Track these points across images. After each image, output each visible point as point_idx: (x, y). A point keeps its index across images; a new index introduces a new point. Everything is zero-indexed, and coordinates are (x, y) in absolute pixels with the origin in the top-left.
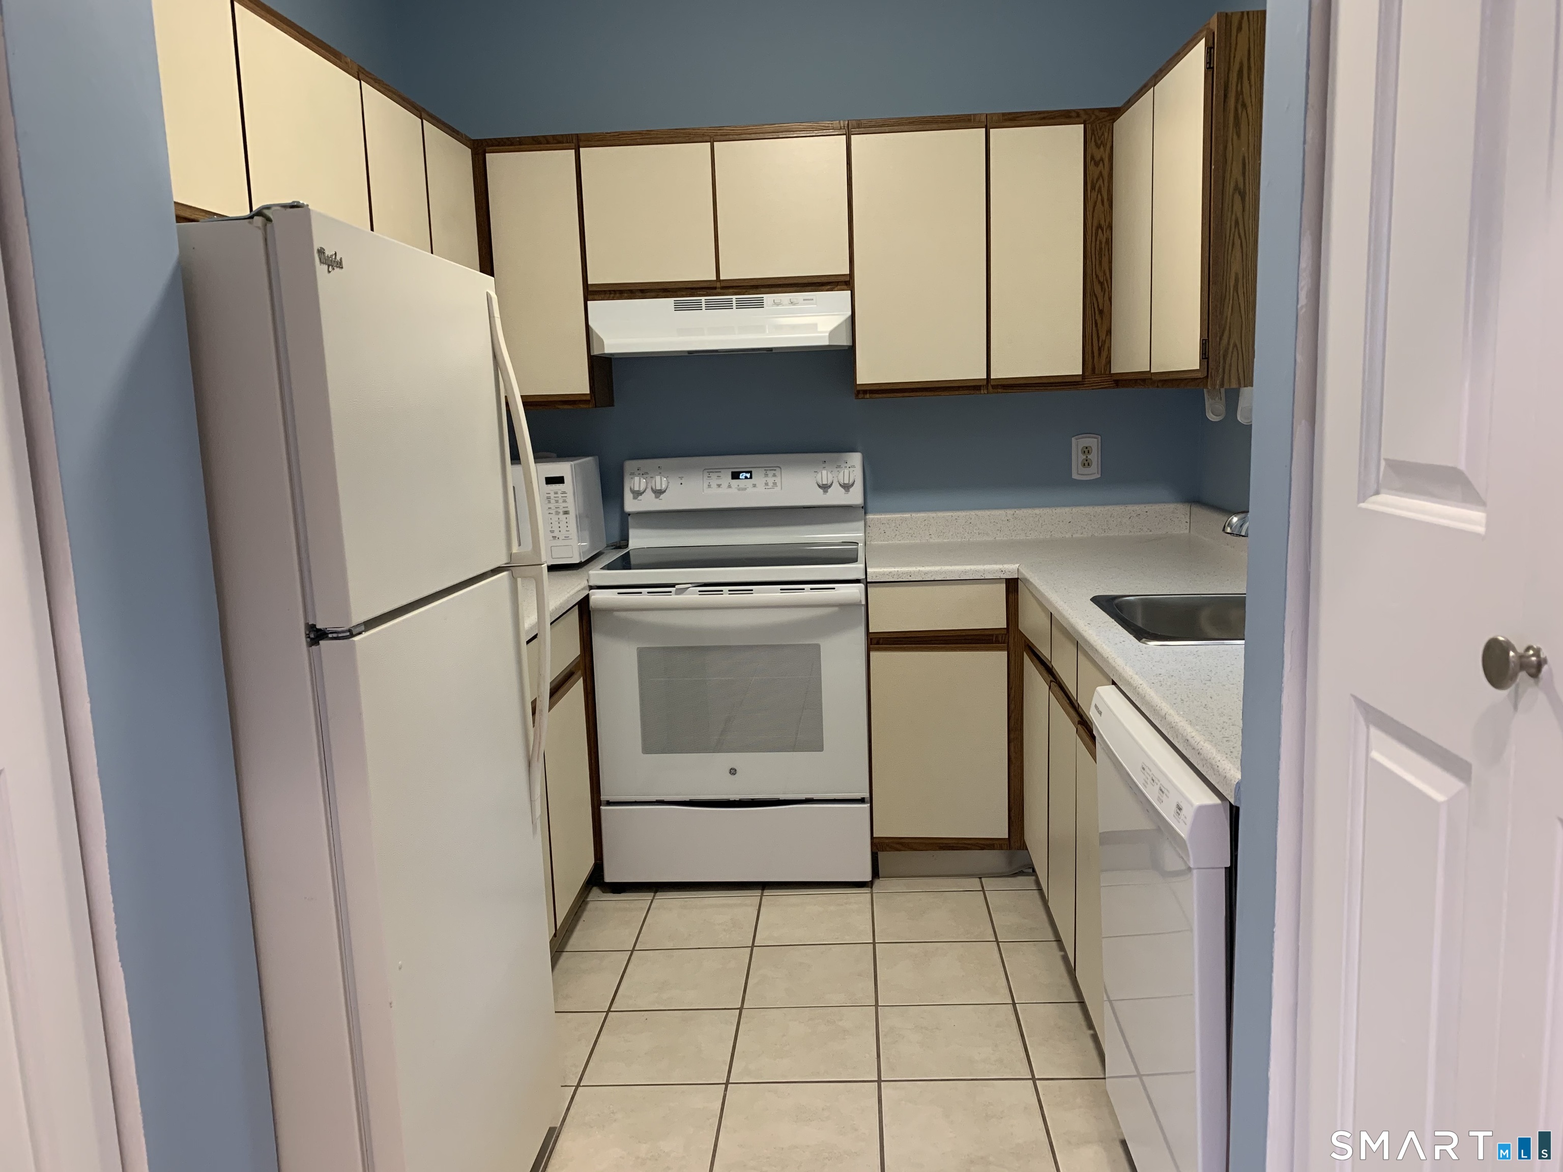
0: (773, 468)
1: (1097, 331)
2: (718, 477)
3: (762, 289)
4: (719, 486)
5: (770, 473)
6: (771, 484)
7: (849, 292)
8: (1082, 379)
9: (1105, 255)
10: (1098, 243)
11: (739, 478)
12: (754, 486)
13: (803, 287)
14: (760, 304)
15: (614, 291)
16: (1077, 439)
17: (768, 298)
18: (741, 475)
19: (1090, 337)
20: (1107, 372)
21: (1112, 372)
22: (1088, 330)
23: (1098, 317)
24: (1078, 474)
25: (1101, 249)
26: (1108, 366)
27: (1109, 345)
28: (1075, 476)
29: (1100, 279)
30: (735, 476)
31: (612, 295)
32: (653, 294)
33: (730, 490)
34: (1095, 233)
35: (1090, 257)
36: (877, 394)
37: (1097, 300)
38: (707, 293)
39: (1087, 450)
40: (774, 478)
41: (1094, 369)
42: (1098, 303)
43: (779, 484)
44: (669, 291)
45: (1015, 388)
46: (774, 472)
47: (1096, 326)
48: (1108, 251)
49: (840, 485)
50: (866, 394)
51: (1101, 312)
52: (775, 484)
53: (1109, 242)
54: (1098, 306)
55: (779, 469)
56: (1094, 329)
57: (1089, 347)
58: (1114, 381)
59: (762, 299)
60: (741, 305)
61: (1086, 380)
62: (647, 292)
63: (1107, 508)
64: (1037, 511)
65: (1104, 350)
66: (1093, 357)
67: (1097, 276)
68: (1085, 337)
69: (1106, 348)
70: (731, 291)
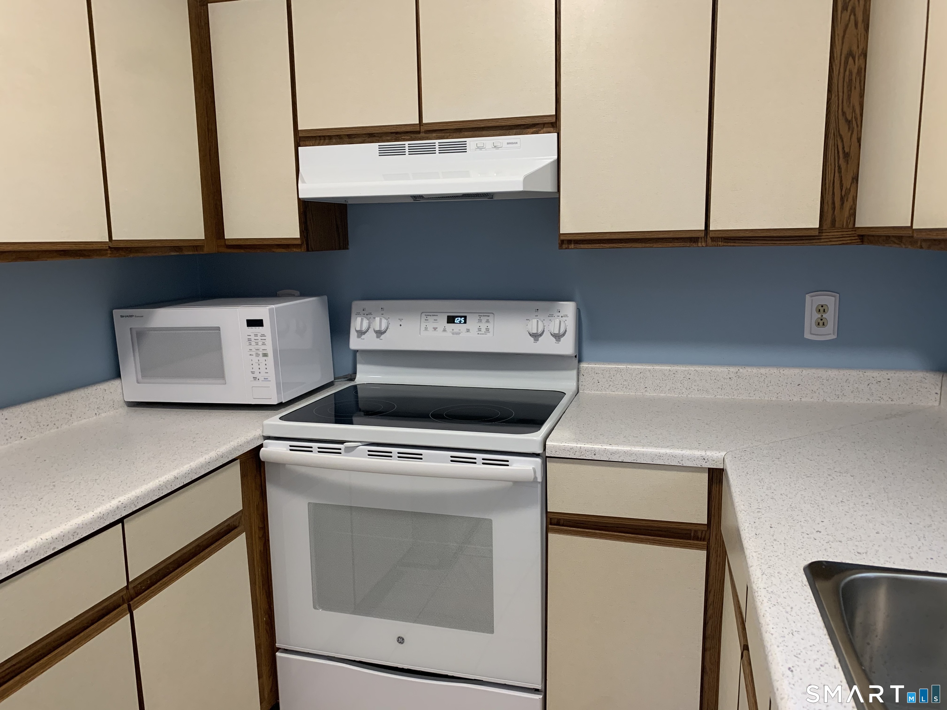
0: (487, 314)
1: (841, 177)
2: (434, 320)
3: (465, 133)
4: (435, 329)
5: (484, 319)
6: (483, 330)
7: (556, 134)
8: (819, 233)
9: (855, 88)
10: (847, 73)
11: (454, 322)
12: (468, 331)
13: (507, 130)
14: (463, 149)
15: (324, 136)
16: (812, 297)
17: (471, 142)
18: (456, 319)
19: (831, 185)
20: (851, 226)
21: (856, 226)
22: (830, 177)
23: (842, 161)
24: (811, 334)
25: (851, 80)
26: (852, 219)
27: (855, 195)
28: (807, 336)
29: (847, 116)
30: (451, 320)
31: (322, 141)
32: (360, 140)
33: (445, 334)
34: (845, 61)
35: (836, 90)
36: (583, 244)
37: (842, 141)
38: (411, 137)
39: (823, 309)
40: (487, 324)
41: (834, 221)
42: (843, 145)
43: (491, 330)
44: (374, 136)
45: (737, 241)
46: (487, 318)
47: (840, 172)
48: (860, 83)
49: (551, 334)
50: (571, 244)
51: (847, 155)
52: (487, 330)
53: (862, 72)
54: (843, 148)
55: (492, 314)
56: (837, 174)
57: (829, 198)
58: (859, 236)
59: (465, 143)
60: (444, 150)
61: (824, 234)
62: (355, 138)
63: (842, 372)
64: (763, 370)
65: (847, 201)
66: (834, 208)
67: (844, 113)
68: (825, 184)
69: (850, 199)
70: (434, 135)
